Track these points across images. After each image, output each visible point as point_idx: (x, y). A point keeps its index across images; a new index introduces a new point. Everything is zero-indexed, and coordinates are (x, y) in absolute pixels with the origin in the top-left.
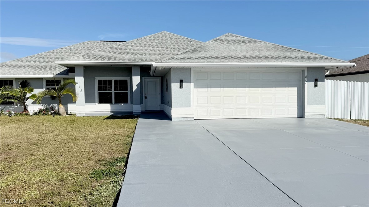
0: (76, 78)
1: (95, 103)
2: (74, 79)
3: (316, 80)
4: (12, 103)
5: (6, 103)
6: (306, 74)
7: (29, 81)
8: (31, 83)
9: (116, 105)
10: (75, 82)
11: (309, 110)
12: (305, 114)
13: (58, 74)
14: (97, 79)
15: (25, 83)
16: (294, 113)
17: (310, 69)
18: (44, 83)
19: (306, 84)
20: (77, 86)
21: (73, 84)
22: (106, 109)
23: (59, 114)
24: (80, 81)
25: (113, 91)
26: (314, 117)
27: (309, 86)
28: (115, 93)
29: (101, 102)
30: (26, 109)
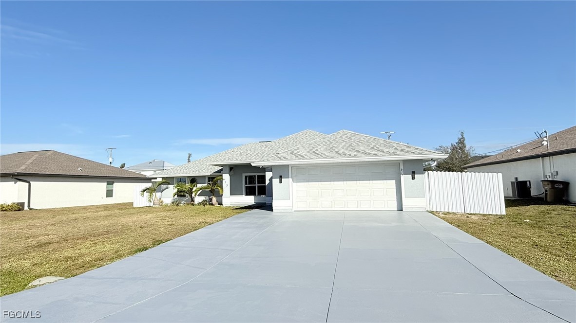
0: (223, 175)
1: (242, 195)
2: (222, 176)
3: (413, 173)
4: (184, 196)
5: (182, 196)
6: (402, 167)
7: (196, 178)
8: (198, 180)
9: (259, 197)
10: (222, 179)
11: (406, 203)
12: (403, 207)
13: (215, 172)
14: (244, 175)
15: (194, 180)
16: (394, 206)
17: (405, 161)
18: (207, 180)
19: (403, 177)
20: (224, 182)
21: (221, 180)
22: (250, 200)
23: (212, 204)
24: (226, 178)
25: (257, 185)
26: (414, 210)
27: (406, 179)
28: (258, 186)
29: (247, 194)
30: (193, 200)
